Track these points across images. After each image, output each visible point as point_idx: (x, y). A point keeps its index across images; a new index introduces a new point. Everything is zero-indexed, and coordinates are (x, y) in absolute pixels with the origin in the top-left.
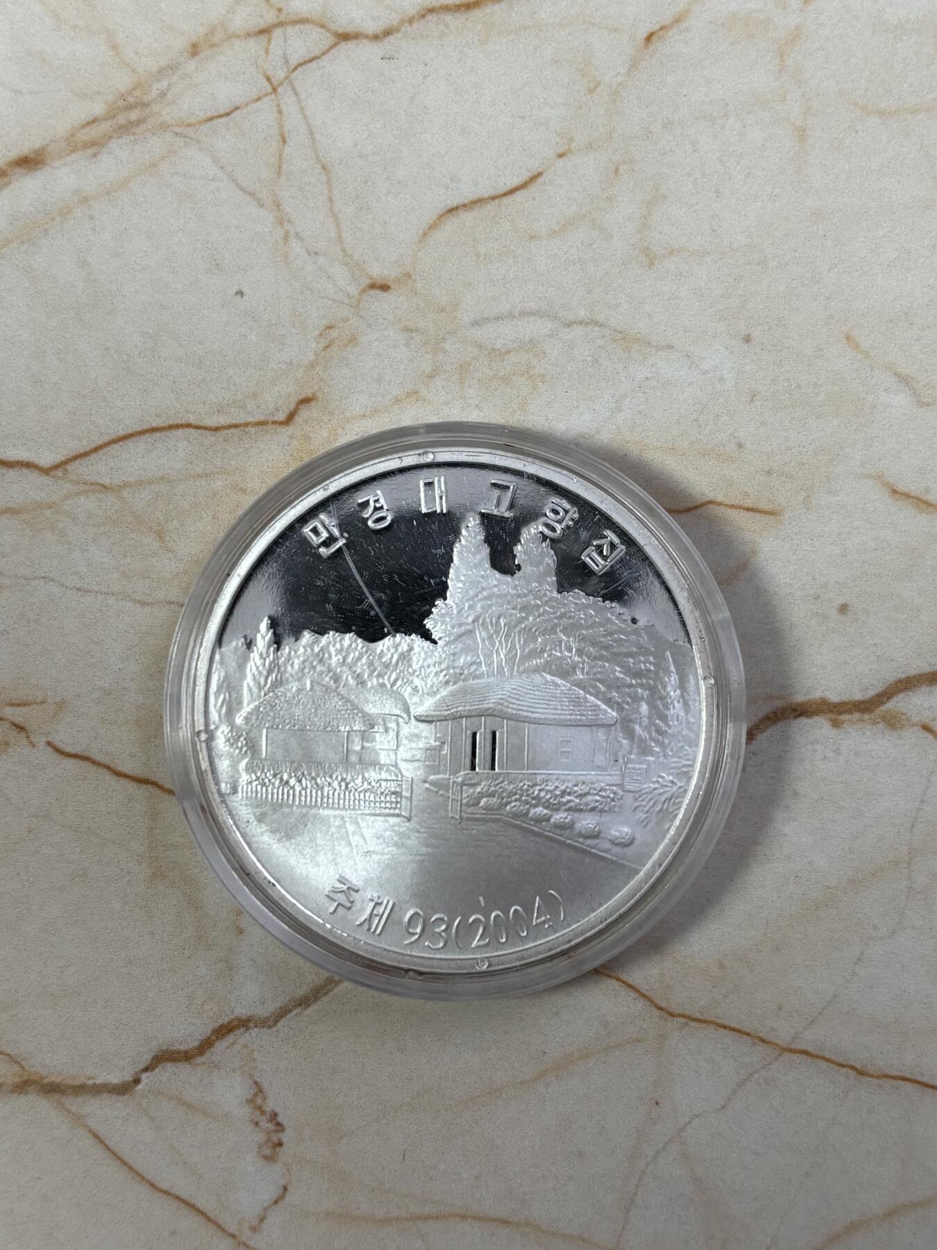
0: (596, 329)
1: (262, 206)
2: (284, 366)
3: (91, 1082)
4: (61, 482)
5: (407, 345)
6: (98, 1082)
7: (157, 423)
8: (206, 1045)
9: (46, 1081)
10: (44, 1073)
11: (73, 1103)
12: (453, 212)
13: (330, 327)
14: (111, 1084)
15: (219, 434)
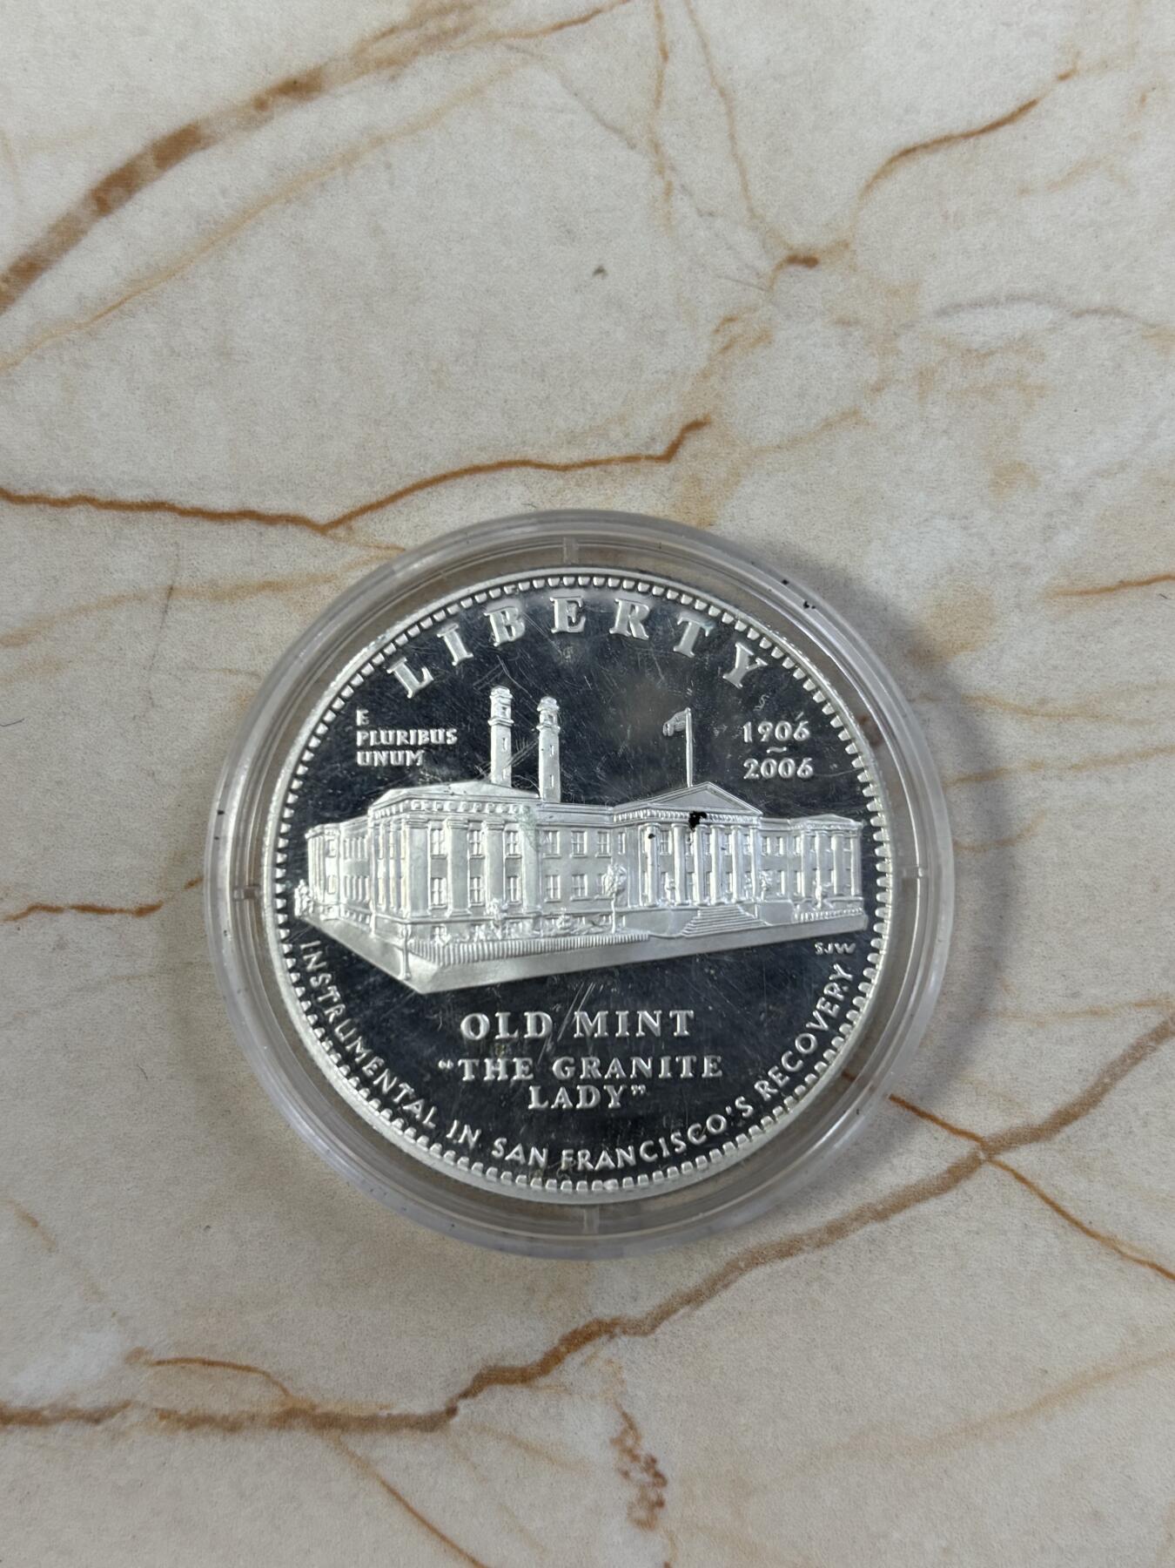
0: (1118, 320)
1: (633, 147)
2: (664, 377)
3: (384, 1413)
4: (343, 544)
5: (843, 344)
6: (395, 1412)
7: (483, 459)
8: (552, 1360)
9: (319, 1411)
10: (316, 1401)
11: (359, 1444)
12: (910, 156)
13: (731, 320)
14: (414, 1415)
15: (569, 474)
